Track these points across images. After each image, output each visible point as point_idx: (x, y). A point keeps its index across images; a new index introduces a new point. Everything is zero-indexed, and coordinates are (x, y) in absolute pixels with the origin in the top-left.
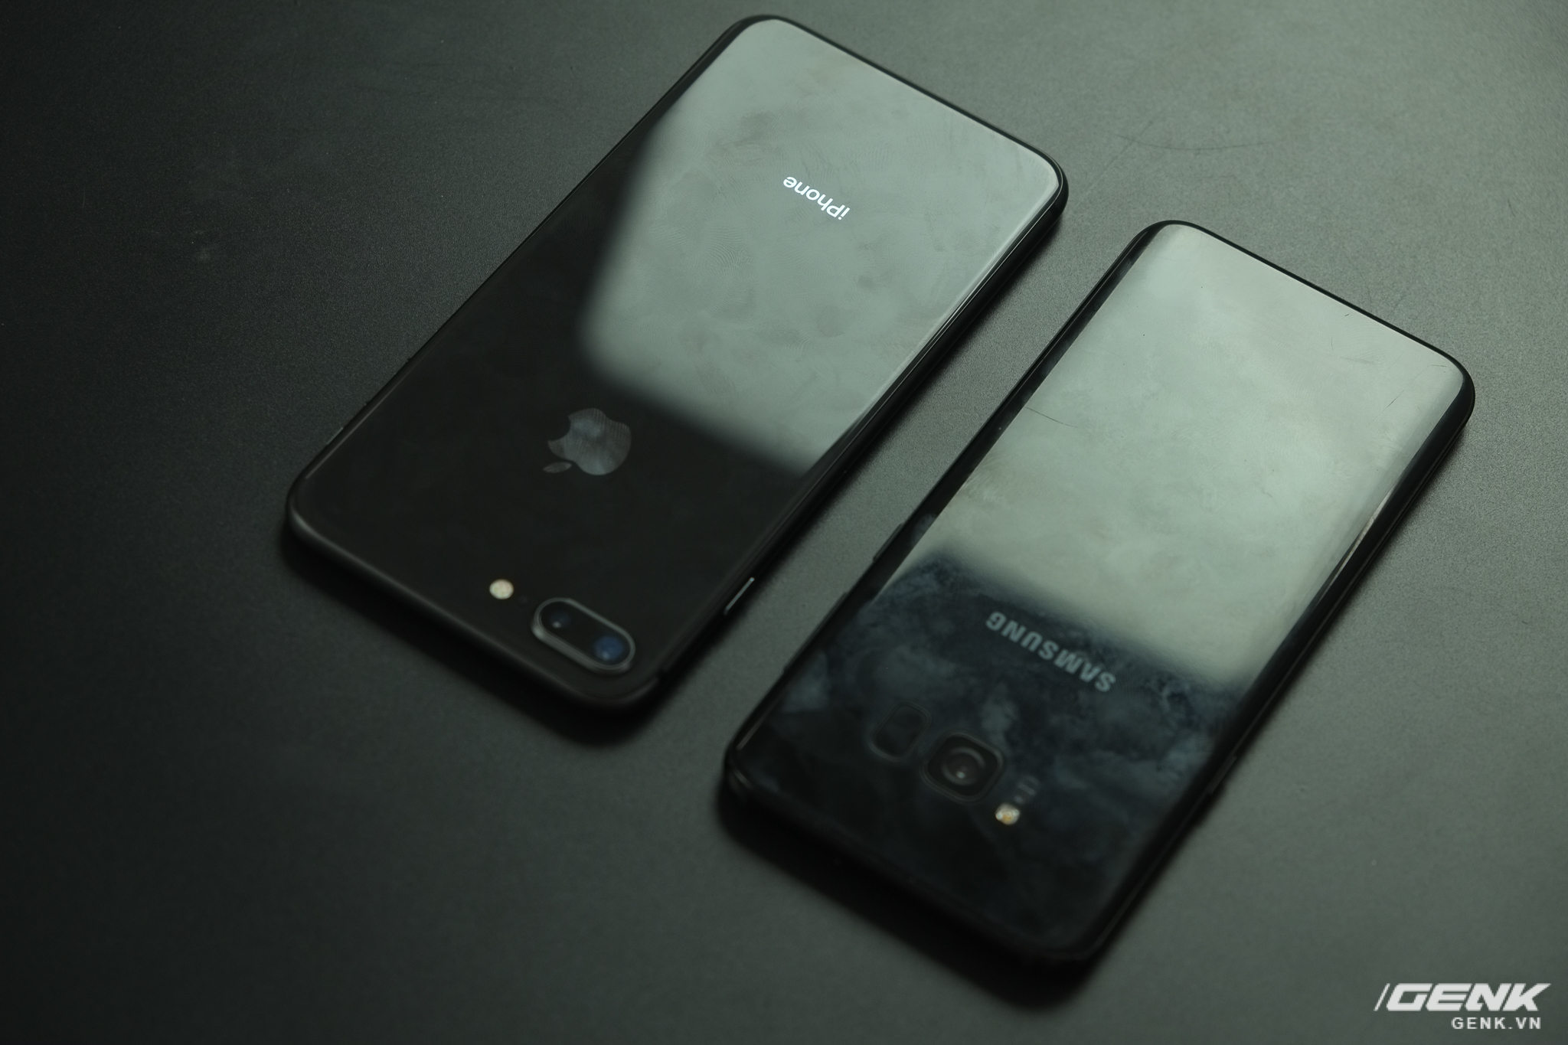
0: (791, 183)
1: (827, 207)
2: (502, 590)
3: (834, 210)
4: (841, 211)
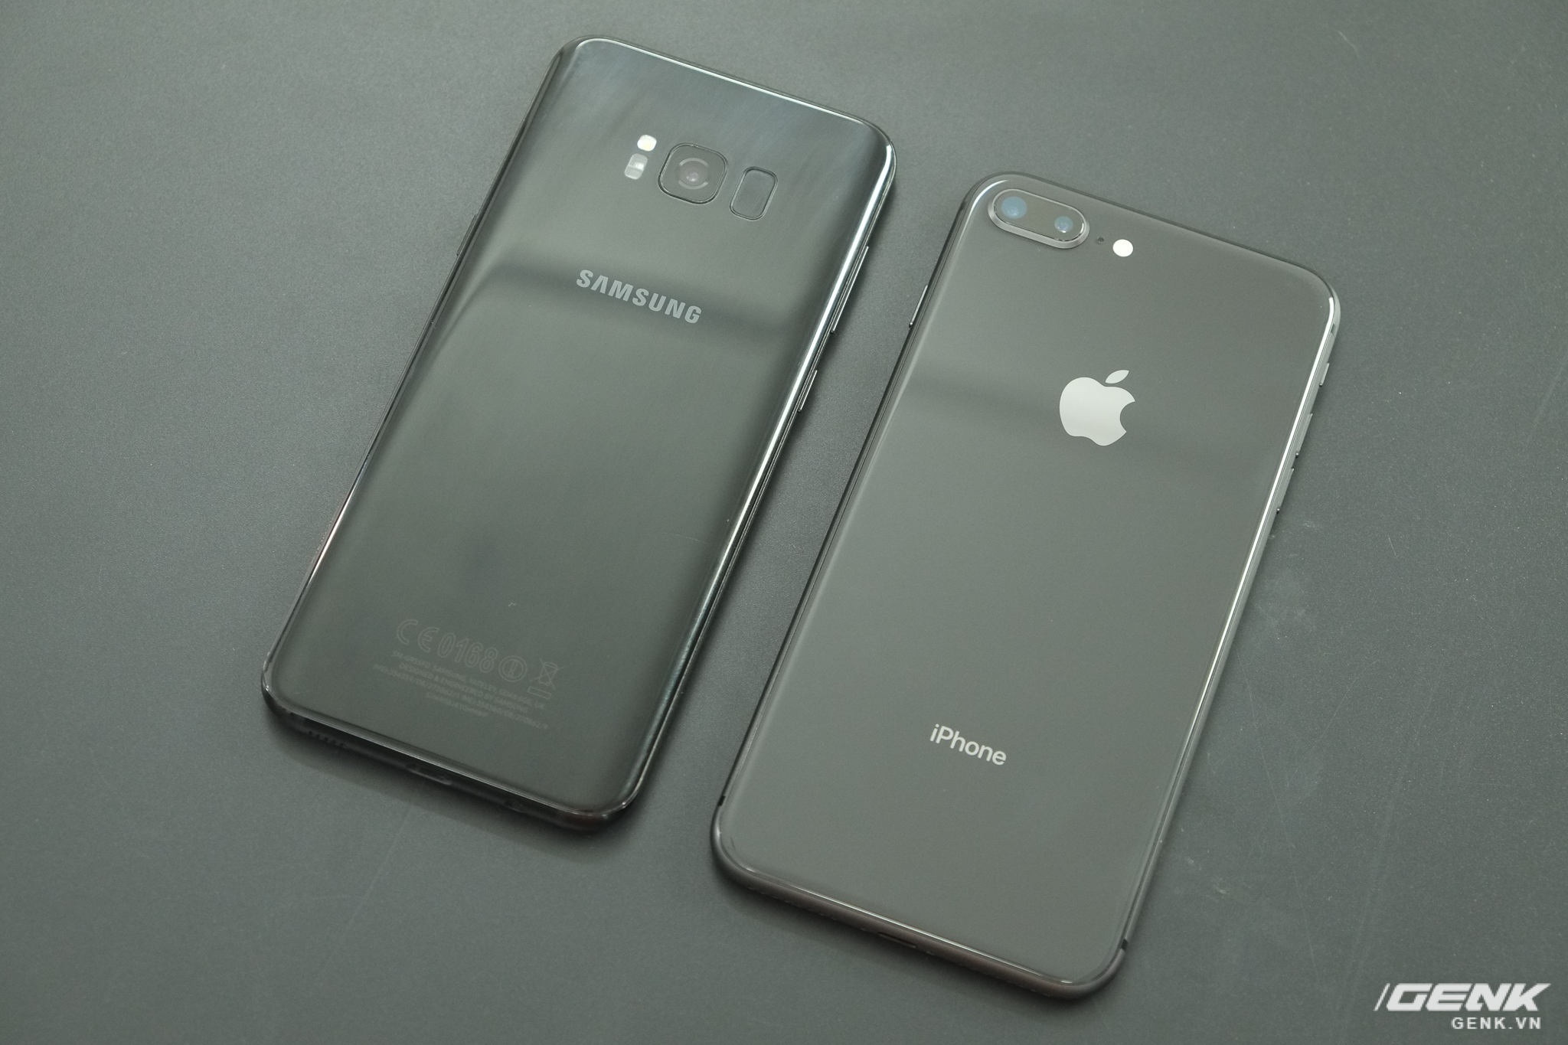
0: (998, 757)
1: (955, 737)
2: (1123, 248)
3: (946, 733)
4: (938, 735)
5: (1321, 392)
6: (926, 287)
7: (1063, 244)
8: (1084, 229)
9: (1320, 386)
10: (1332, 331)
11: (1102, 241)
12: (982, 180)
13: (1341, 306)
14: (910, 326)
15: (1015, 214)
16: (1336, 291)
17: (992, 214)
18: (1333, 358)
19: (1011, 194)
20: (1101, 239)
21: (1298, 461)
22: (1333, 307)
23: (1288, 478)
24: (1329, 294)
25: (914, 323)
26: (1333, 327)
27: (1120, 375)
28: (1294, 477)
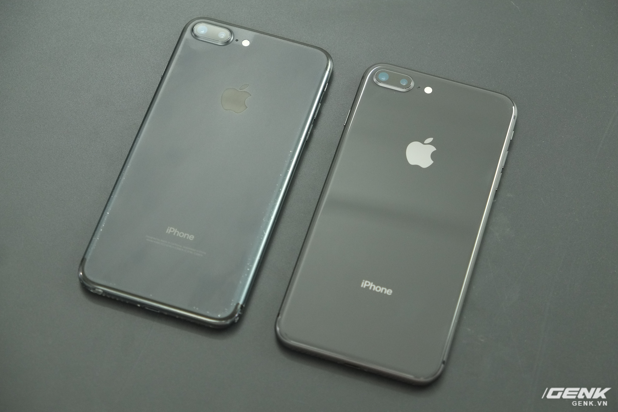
0: (389, 292)
1: (371, 285)
2: (428, 90)
3: (367, 284)
4: (365, 284)
5: (511, 143)
6: (350, 110)
7: (404, 90)
8: (412, 84)
9: (511, 140)
10: (514, 118)
11: (420, 88)
12: (370, 67)
13: (517, 109)
14: (344, 126)
15: (383, 79)
16: (515, 103)
17: (375, 80)
18: (515, 129)
19: (382, 71)
20: (419, 87)
21: (503, 170)
22: (514, 110)
23: (500, 177)
24: (513, 105)
25: (346, 124)
26: (515, 116)
27: (430, 140)
28: (502, 177)
